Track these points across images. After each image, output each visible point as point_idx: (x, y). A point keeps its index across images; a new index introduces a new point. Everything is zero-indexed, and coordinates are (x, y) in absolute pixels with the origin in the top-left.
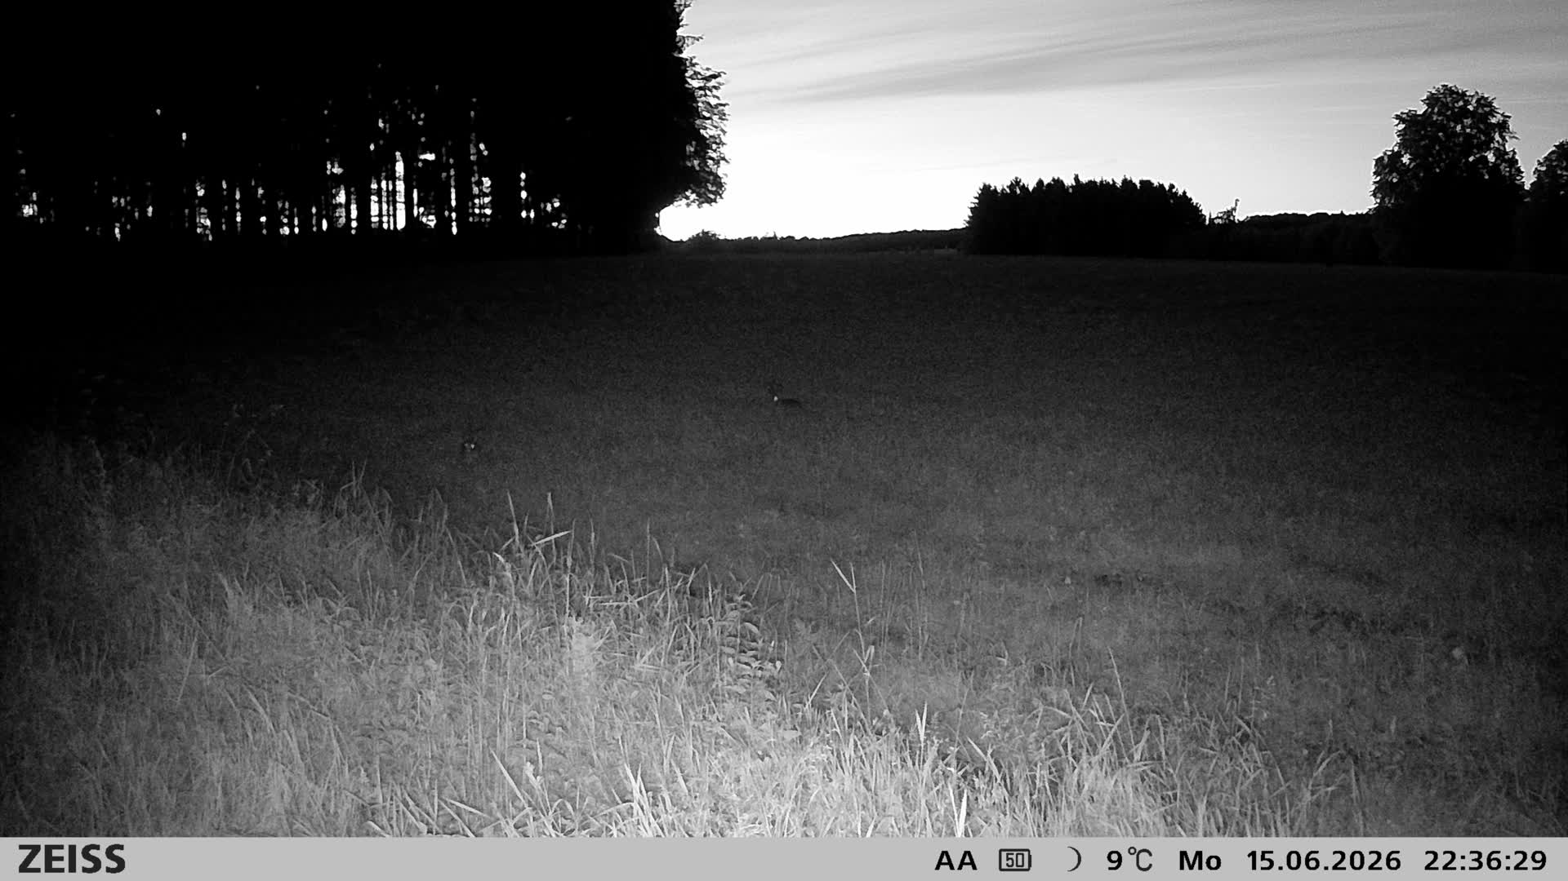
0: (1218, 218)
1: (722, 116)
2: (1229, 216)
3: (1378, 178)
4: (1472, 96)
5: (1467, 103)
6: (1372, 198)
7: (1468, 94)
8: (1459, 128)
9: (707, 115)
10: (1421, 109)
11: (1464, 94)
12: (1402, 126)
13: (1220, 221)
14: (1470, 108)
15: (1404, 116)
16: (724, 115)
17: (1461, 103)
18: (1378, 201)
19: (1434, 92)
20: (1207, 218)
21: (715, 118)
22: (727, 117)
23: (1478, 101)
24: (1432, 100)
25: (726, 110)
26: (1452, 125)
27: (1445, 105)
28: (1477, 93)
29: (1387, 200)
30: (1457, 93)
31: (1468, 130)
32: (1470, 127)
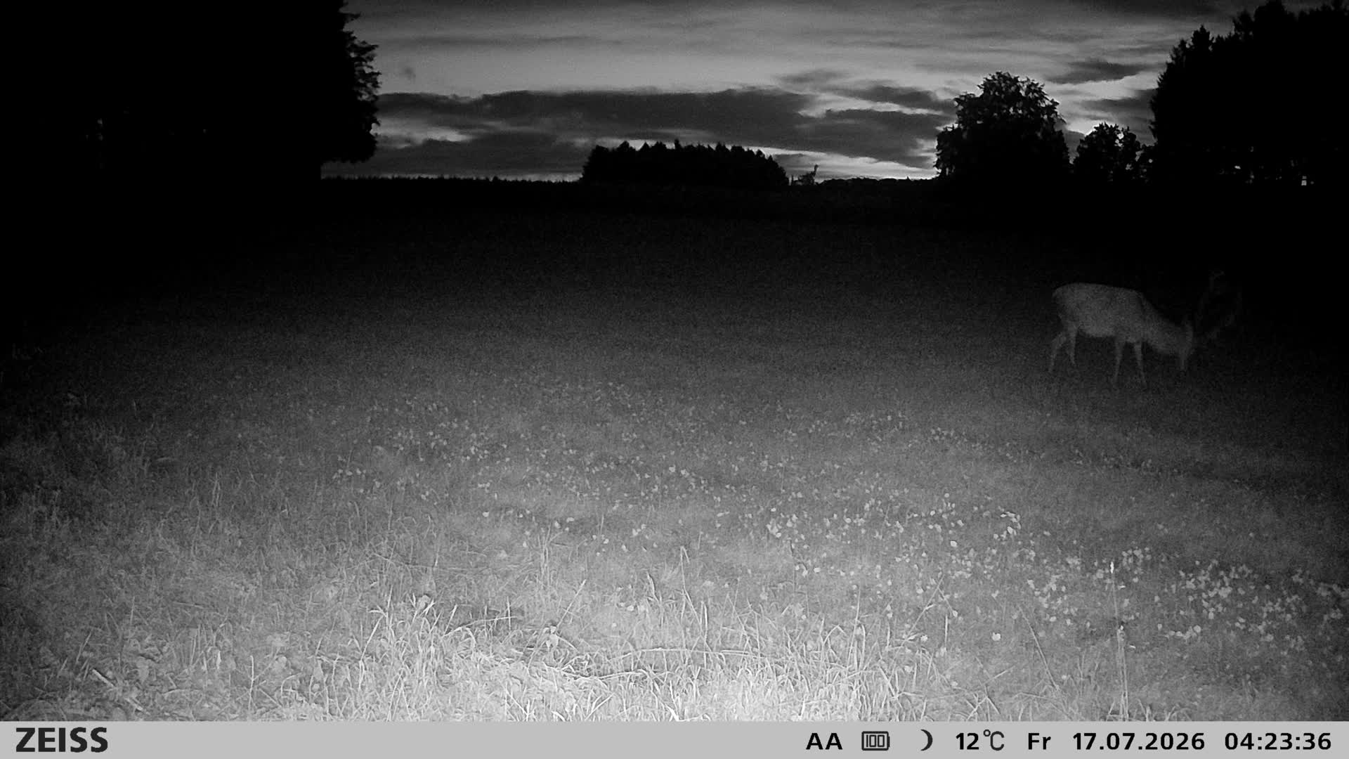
0: (799, 180)
1: (376, 85)
2: (809, 180)
3: (940, 152)
4: (1023, 82)
5: (1019, 88)
6: (936, 169)
7: (1019, 80)
8: (1011, 110)
9: (361, 81)
10: (979, 93)
11: (1016, 79)
12: (961, 108)
13: (800, 183)
14: (1023, 93)
15: (963, 98)
16: (377, 83)
17: (1013, 88)
18: (940, 171)
19: (990, 78)
20: (790, 179)
21: (369, 85)
22: (379, 85)
23: (1029, 87)
24: (988, 86)
25: (379, 79)
26: (1006, 106)
27: (999, 89)
28: (1028, 80)
29: (947, 169)
30: (1010, 79)
31: (1020, 112)
32: (1022, 109)
